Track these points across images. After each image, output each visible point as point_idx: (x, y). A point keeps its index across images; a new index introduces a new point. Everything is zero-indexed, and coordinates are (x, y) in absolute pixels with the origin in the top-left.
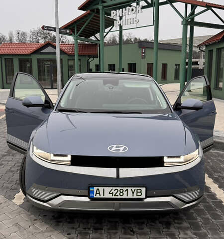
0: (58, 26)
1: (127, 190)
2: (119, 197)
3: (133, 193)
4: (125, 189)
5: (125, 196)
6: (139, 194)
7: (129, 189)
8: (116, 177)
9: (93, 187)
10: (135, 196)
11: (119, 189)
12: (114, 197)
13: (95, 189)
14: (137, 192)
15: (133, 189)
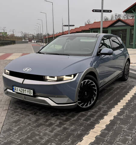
0: (103, 9)
1: (25, 90)
2: (23, 93)
3: (28, 92)
4: (25, 89)
5: (25, 93)
6: (30, 93)
7: (26, 90)
8: (22, 83)
9: (14, 86)
10: (29, 94)
11: (23, 89)
12: (21, 93)
13: (15, 87)
14: (30, 92)
15: (28, 90)
